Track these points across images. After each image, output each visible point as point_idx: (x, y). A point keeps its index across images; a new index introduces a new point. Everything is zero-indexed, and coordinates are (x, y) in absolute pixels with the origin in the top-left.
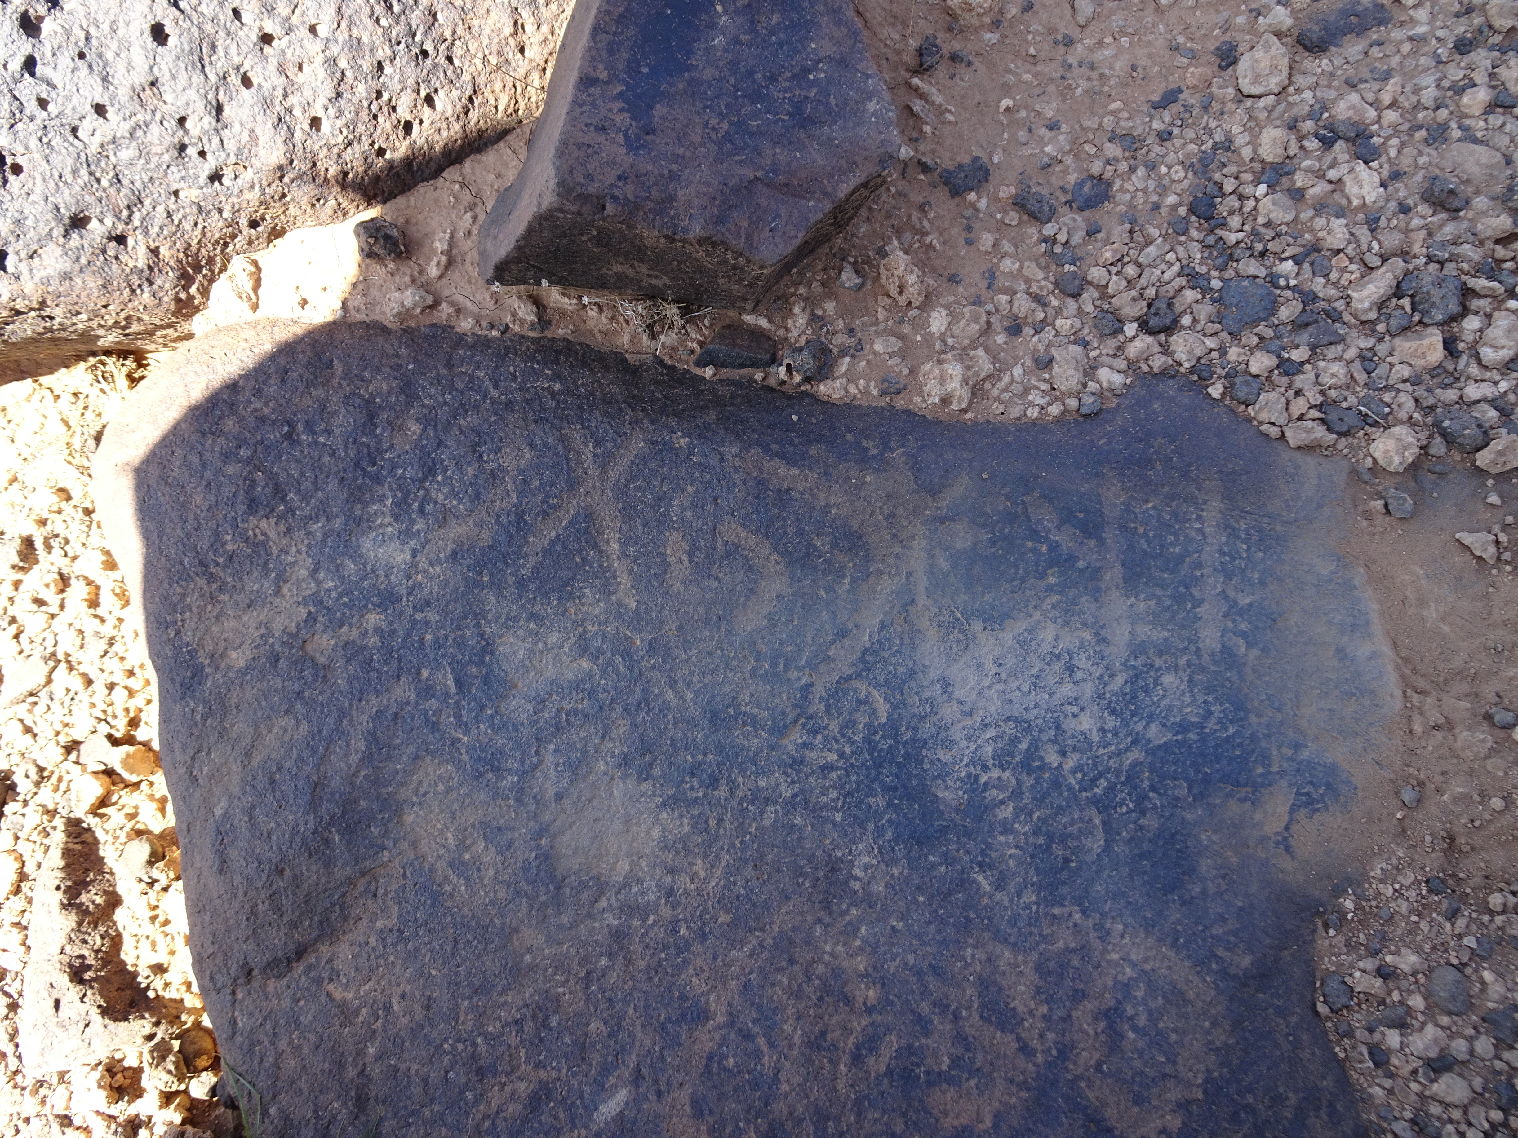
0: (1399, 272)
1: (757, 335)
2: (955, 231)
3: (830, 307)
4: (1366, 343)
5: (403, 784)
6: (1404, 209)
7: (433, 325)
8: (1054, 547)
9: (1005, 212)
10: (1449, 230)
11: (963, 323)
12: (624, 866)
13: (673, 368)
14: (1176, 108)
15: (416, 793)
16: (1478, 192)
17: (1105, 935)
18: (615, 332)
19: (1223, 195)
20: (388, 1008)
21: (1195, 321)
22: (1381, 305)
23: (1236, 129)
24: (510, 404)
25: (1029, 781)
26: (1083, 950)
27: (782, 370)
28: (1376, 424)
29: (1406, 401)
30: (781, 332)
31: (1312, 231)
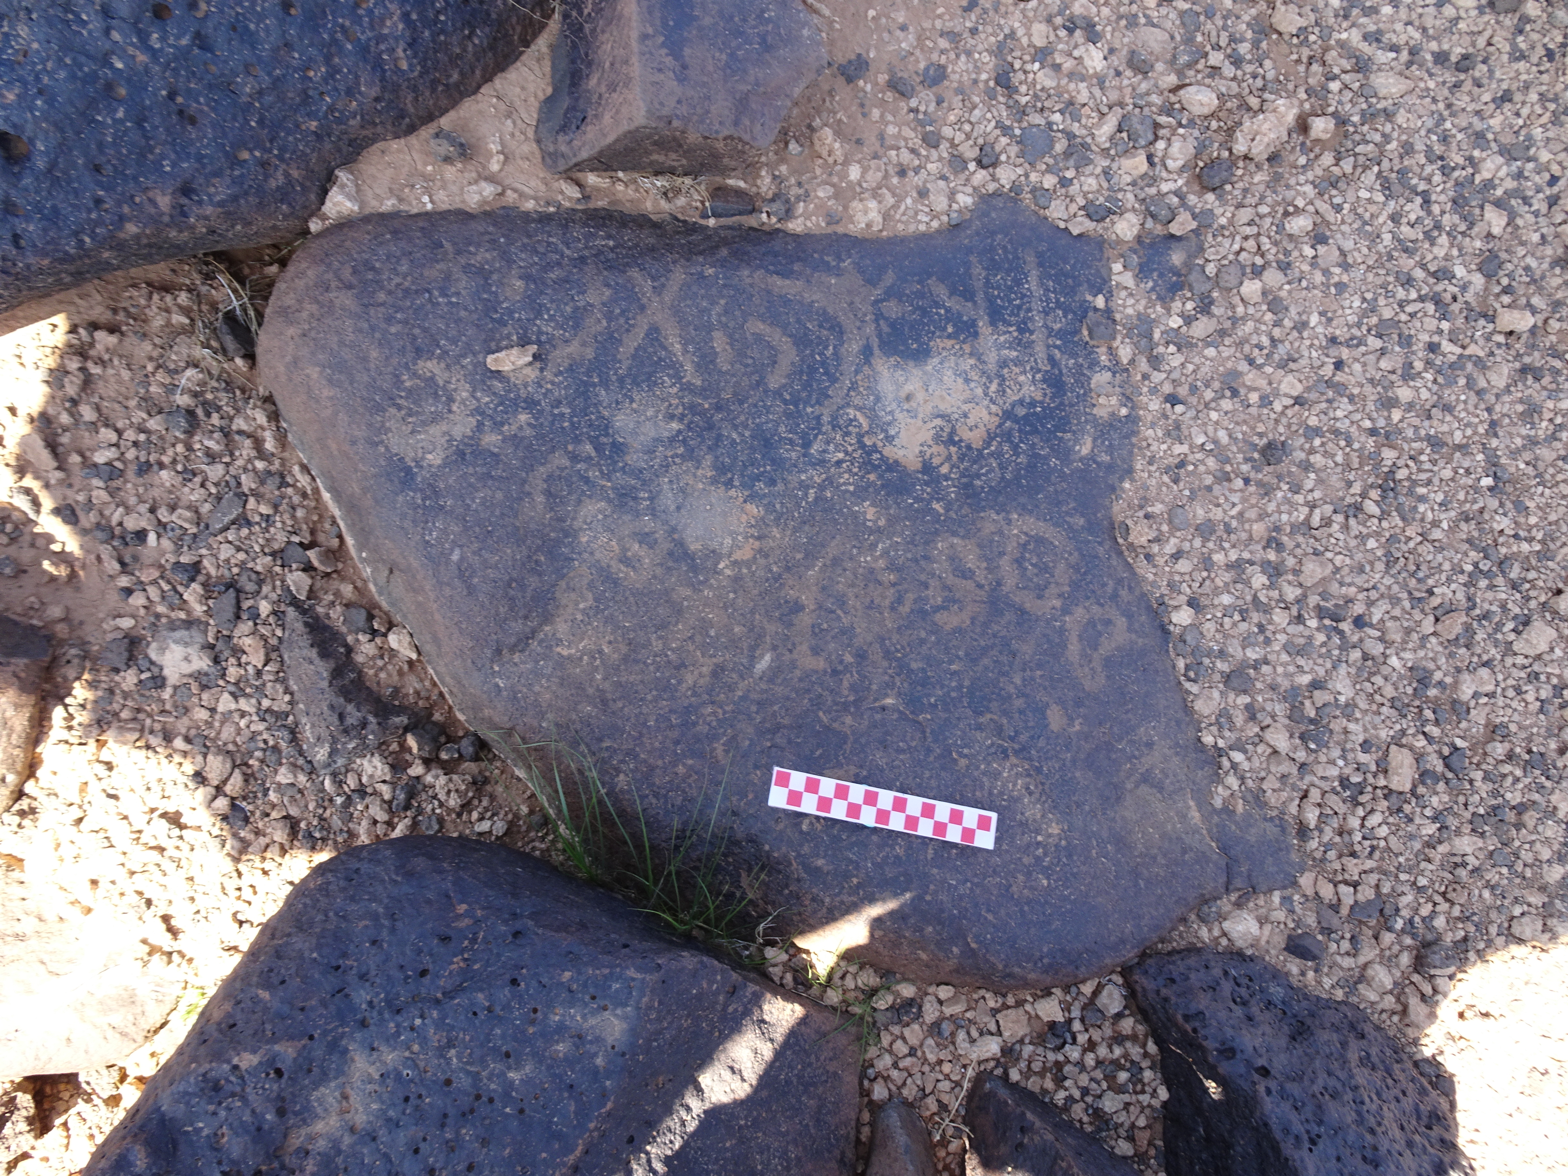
0: (1119, 116)
1: (739, 193)
2: (854, 108)
3: (784, 169)
4: (1106, 163)
5: (573, 519)
6: (1118, 74)
7: (504, 208)
8: (947, 310)
9: (884, 93)
10: (1144, 87)
11: (871, 172)
12: (728, 541)
13: (685, 222)
14: (978, 10)
15: (585, 522)
16: (1157, 60)
17: (1009, 522)
18: (639, 200)
19: (1014, 71)
20: (601, 652)
21: (1009, 157)
22: (1111, 139)
23: (1017, 25)
24: (582, 260)
25: (953, 449)
26: (1000, 533)
27: (764, 216)
28: (1115, 213)
29: (1130, 196)
30: (754, 189)
31: (1068, 92)
